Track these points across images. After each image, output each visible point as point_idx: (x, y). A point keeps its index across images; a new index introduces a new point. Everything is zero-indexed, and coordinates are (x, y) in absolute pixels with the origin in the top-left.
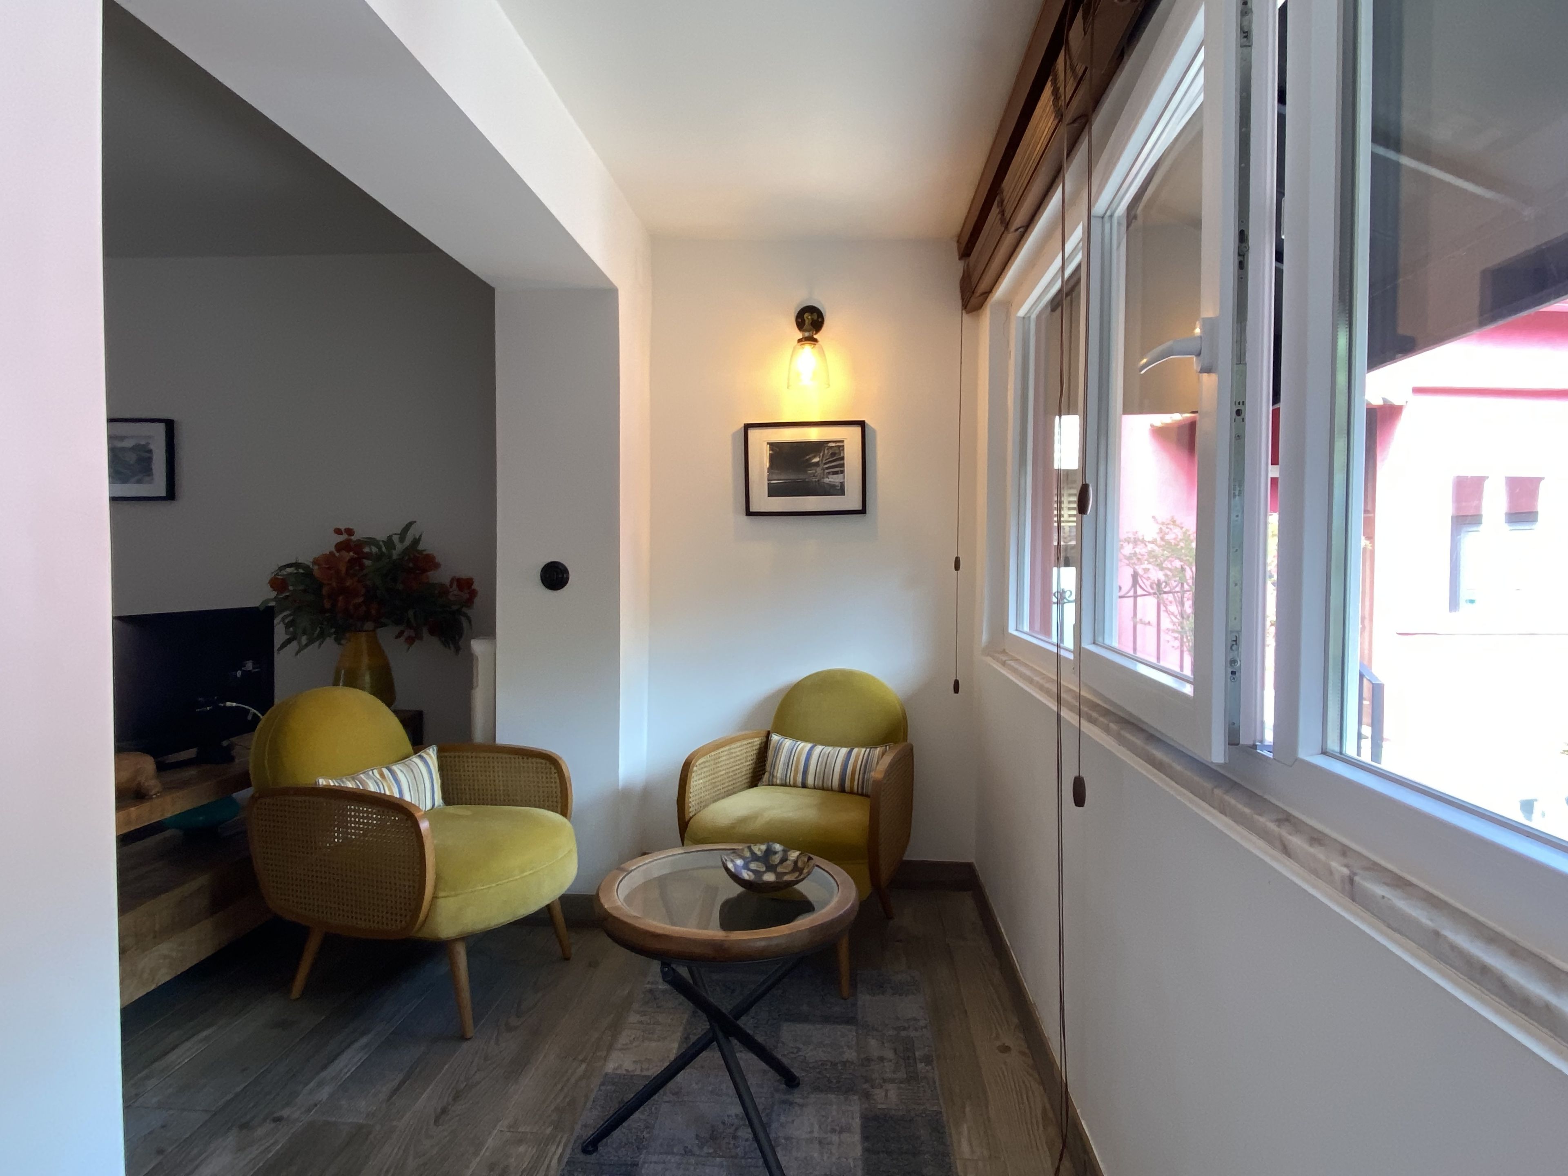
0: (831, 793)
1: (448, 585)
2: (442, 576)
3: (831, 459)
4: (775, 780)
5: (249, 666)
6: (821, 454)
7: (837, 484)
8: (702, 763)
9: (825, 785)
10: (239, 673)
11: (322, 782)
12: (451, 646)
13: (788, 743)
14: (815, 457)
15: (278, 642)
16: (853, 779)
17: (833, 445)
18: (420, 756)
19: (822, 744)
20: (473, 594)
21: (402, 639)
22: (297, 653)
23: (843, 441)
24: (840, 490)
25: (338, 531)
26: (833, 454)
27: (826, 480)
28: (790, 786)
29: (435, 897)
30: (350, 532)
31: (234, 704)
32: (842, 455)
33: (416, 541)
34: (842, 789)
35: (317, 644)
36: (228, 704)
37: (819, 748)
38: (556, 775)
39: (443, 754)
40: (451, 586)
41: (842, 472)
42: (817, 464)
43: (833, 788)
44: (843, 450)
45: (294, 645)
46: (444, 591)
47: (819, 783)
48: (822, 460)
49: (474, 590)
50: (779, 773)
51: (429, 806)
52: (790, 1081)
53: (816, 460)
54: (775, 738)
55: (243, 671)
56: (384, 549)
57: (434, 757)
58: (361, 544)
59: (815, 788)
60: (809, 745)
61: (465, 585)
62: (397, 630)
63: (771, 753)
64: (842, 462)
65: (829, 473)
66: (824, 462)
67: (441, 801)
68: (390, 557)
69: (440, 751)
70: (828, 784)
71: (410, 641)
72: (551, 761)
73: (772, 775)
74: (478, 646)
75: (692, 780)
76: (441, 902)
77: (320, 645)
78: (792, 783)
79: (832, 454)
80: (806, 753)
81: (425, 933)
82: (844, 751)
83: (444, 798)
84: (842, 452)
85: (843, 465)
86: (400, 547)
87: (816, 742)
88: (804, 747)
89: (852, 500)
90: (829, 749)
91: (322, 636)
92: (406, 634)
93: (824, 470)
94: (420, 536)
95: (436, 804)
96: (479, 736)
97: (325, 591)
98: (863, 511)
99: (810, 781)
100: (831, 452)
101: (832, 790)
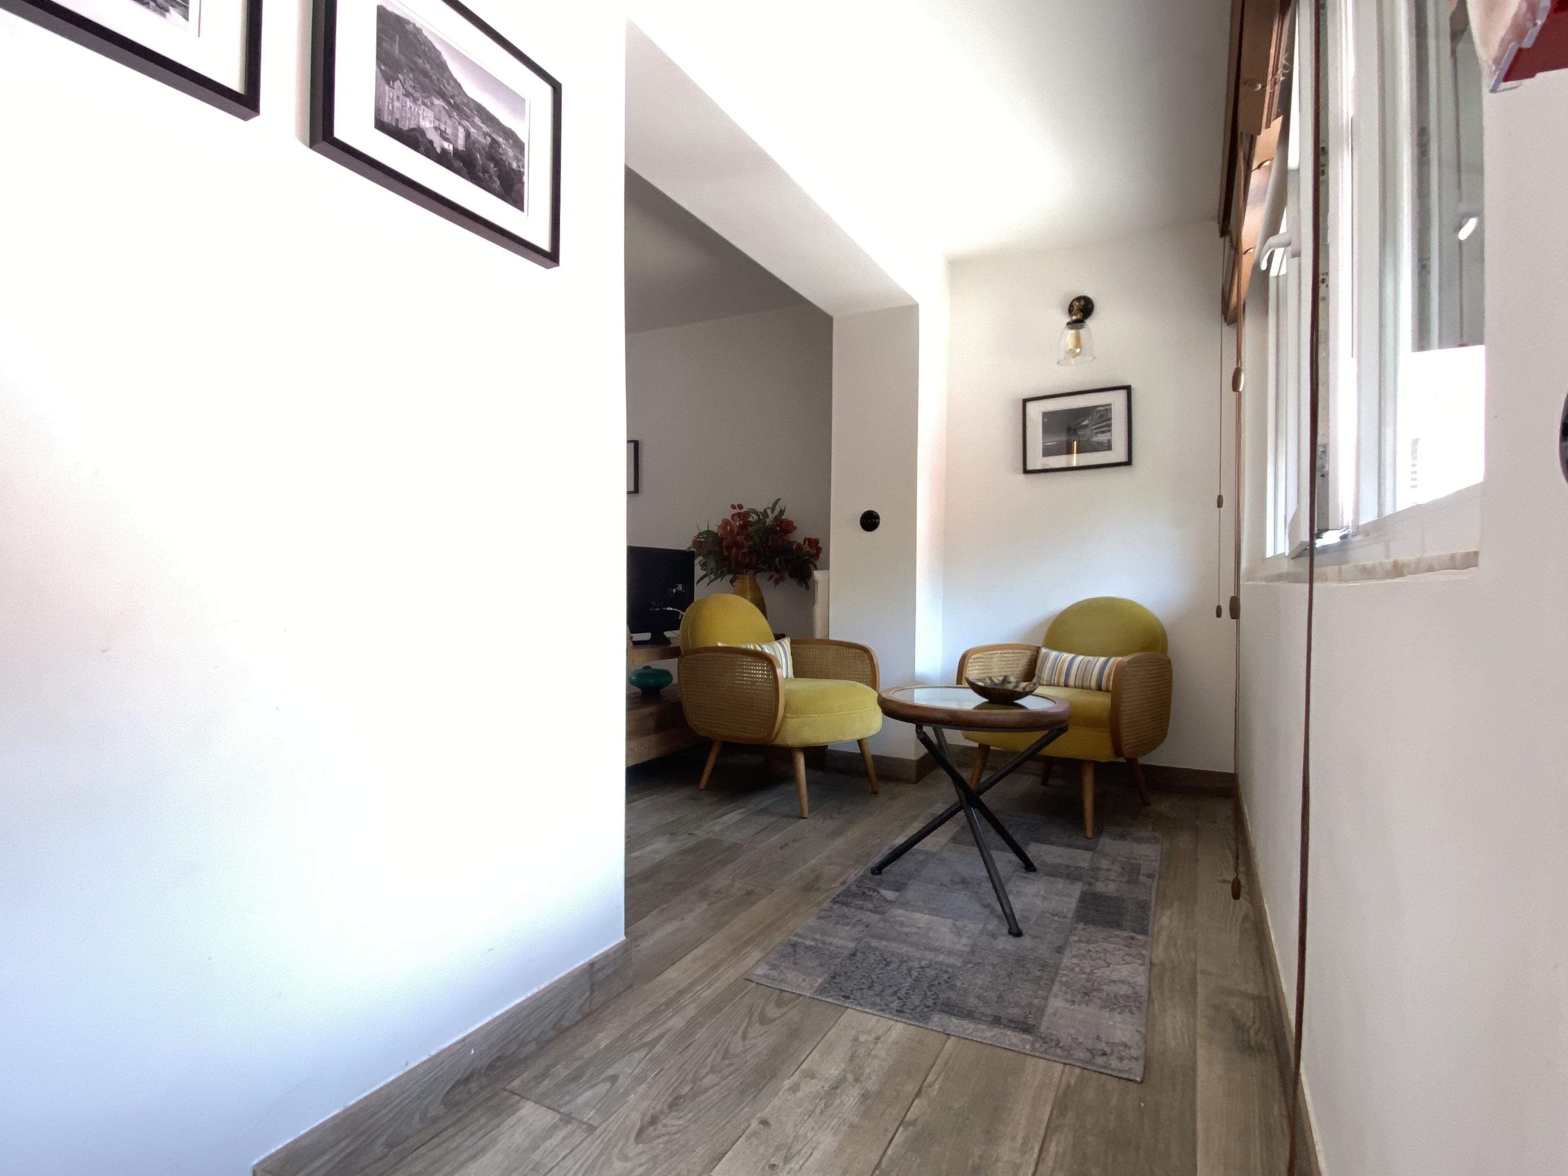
0: (1089, 691)
1: (802, 543)
2: (798, 537)
3: (1099, 421)
4: (1041, 681)
5: (680, 587)
6: (1090, 418)
7: (1105, 441)
8: (977, 658)
9: (1084, 684)
10: (674, 591)
11: (720, 645)
12: (803, 585)
13: (1054, 654)
14: (1084, 420)
15: (697, 578)
16: (1108, 680)
17: (1102, 408)
18: (780, 643)
19: (1083, 655)
20: (819, 550)
21: (772, 580)
22: (708, 584)
23: (1111, 405)
24: (1108, 447)
25: (733, 507)
26: (1101, 416)
27: (1095, 439)
28: (1054, 685)
29: (784, 717)
30: (740, 507)
31: (671, 609)
32: (1109, 417)
33: (782, 512)
34: (1099, 688)
35: (720, 579)
36: (668, 609)
37: (1080, 658)
38: (868, 661)
39: (793, 646)
40: (804, 544)
41: (1110, 431)
42: (1086, 426)
43: (1092, 688)
44: (1111, 412)
45: (707, 580)
46: (799, 548)
47: (1079, 683)
48: (1091, 422)
49: (820, 548)
50: (1045, 675)
51: (785, 676)
52: (1029, 866)
53: (1086, 422)
54: (1044, 650)
55: (677, 590)
56: (761, 517)
57: (789, 645)
58: (746, 515)
59: (1075, 687)
60: (1072, 656)
61: (814, 543)
62: (769, 574)
63: (1039, 662)
64: (1109, 422)
65: (1097, 433)
66: (1093, 424)
67: (792, 675)
68: (765, 523)
69: (792, 643)
70: (1087, 684)
71: (777, 582)
72: (865, 650)
73: (1040, 678)
74: (818, 575)
75: (968, 669)
76: (788, 720)
77: (722, 580)
78: (1056, 682)
79: (1099, 416)
80: (1068, 662)
81: (779, 741)
82: (1102, 659)
83: (794, 673)
84: (1109, 414)
85: (1110, 425)
86: (771, 516)
87: (1078, 653)
88: (1067, 656)
89: (1118, 454)
90: (1091, 658)
91: (722, 575)
92: (774, 578)
93: (1092, 430)
94: (785, 508)
95: (789, 676)
96: (819, 634)
97: (725, 543)
98: (1128, 463)
99: (1071, 682)
100: (1099, 414)
101: (1090, 689)
